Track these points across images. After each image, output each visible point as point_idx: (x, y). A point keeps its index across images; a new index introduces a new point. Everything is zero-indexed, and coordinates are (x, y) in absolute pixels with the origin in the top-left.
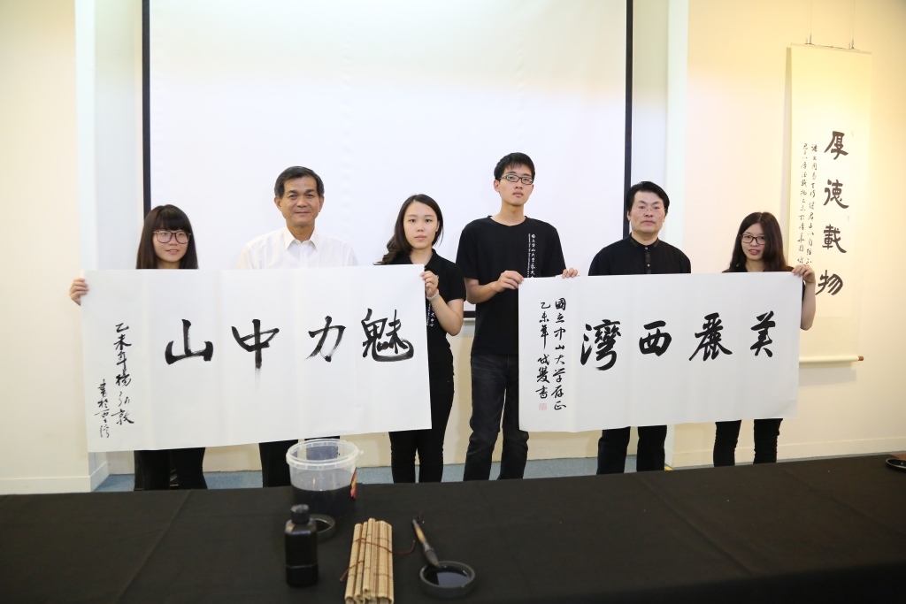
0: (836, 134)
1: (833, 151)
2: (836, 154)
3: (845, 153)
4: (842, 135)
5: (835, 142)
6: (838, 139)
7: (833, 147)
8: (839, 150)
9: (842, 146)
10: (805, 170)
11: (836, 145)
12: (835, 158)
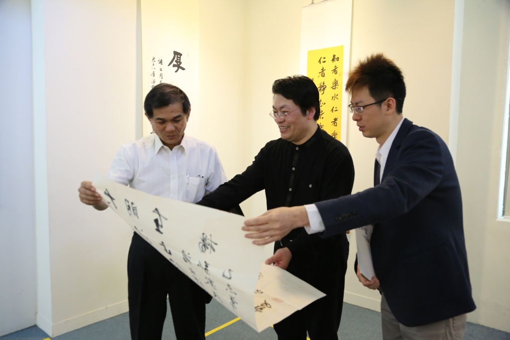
0: (176, 53)
1: (174, 66)
2: (176, 68)
3: (183, 69)
4: (181, 55)
5: (176, 59)
6: (177, 57)
7: (174, 63)
8: (179, 66)
9: (181, 63)
10: (154, 78)
11: (176, 61)
12: (176, 71)
